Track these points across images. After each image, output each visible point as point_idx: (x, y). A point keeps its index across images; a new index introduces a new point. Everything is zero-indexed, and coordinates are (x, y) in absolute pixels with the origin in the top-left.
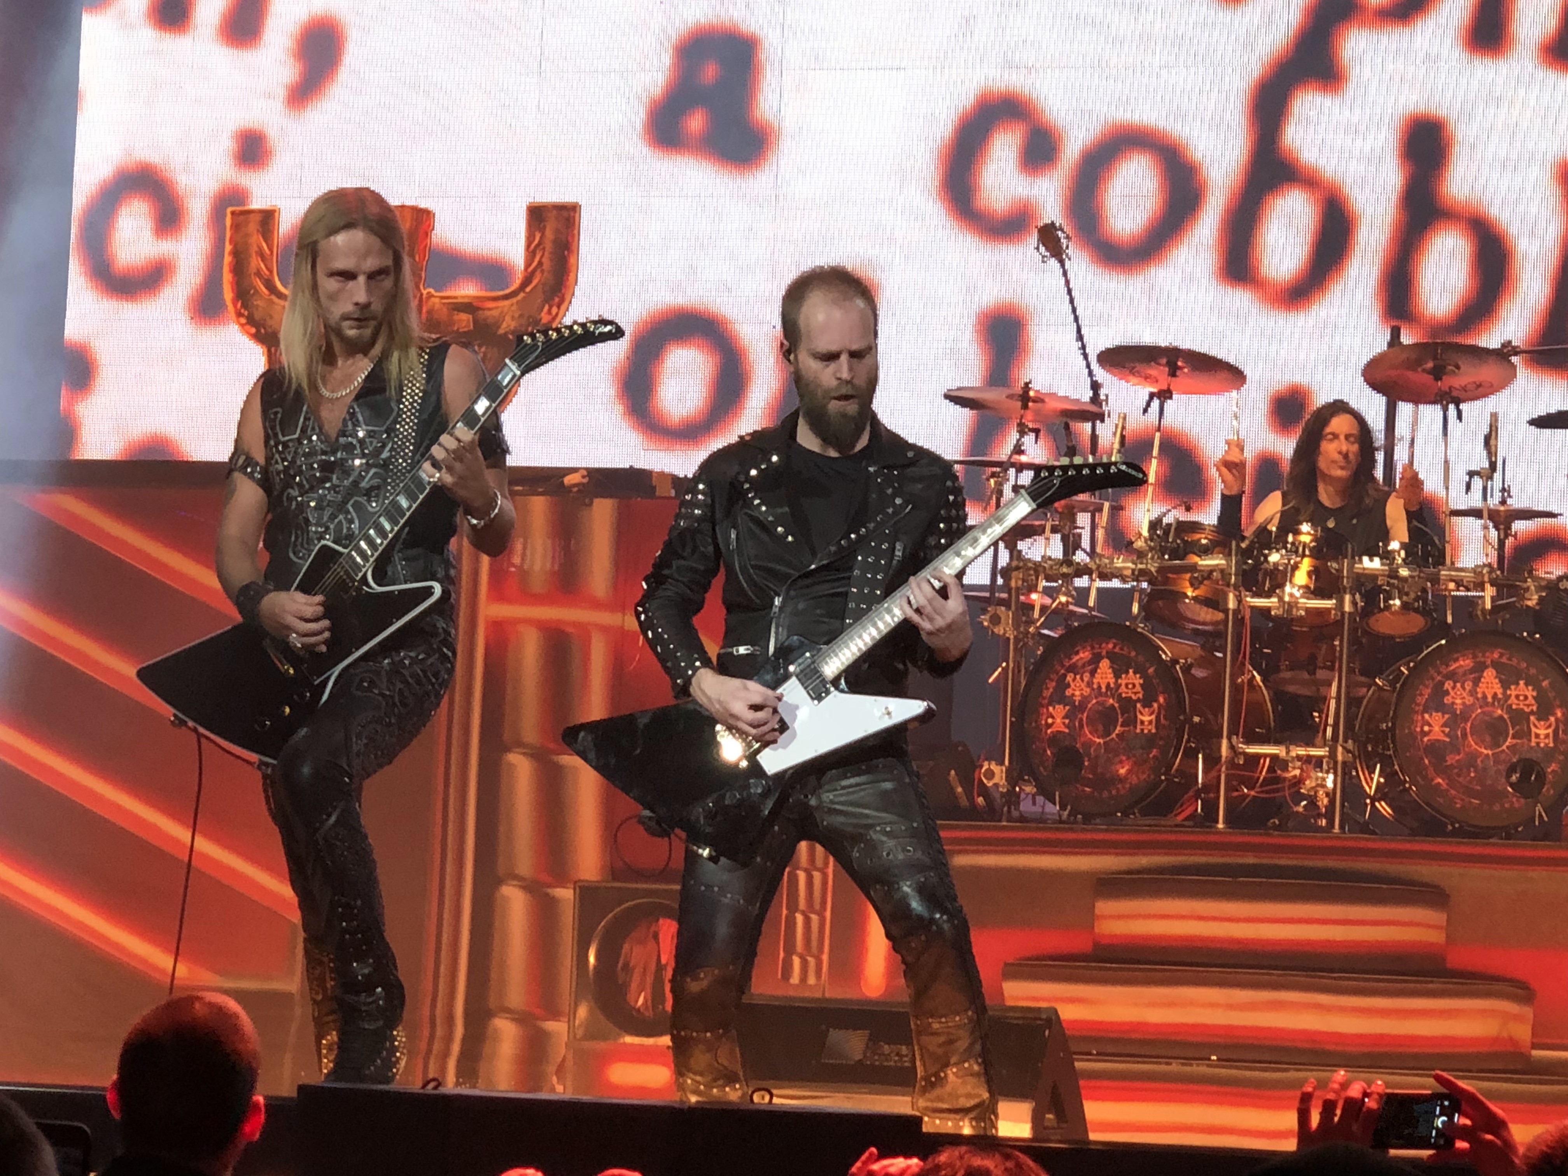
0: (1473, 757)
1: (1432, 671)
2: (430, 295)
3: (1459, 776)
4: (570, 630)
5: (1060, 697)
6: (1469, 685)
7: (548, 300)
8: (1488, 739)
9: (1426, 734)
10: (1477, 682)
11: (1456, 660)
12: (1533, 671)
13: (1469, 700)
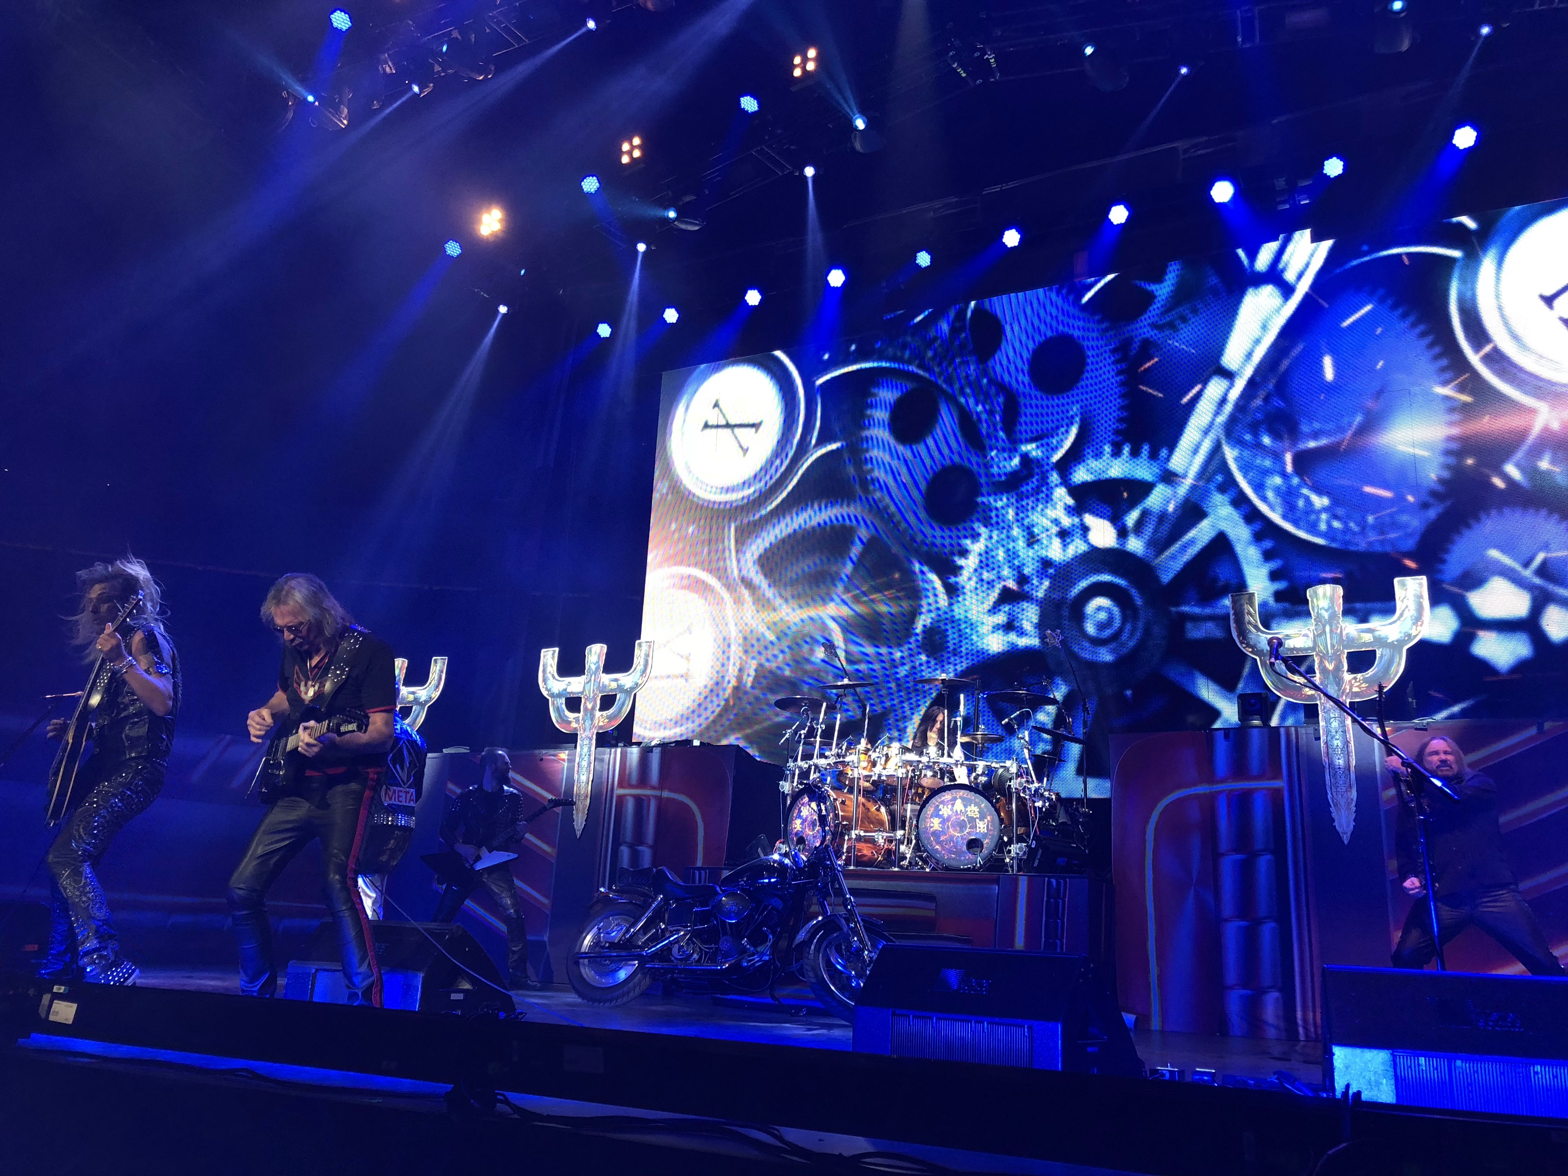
0: (952, 837)
2: (604, 676)
3: (946, 844)
4: (644, 797)
5: (799, 816)
6: (950, 806)
7: (642, 676)
8: (958, 829)
9: (932, 827)
10: (953, 805)
12: (977, 800)
13: (950, 813)
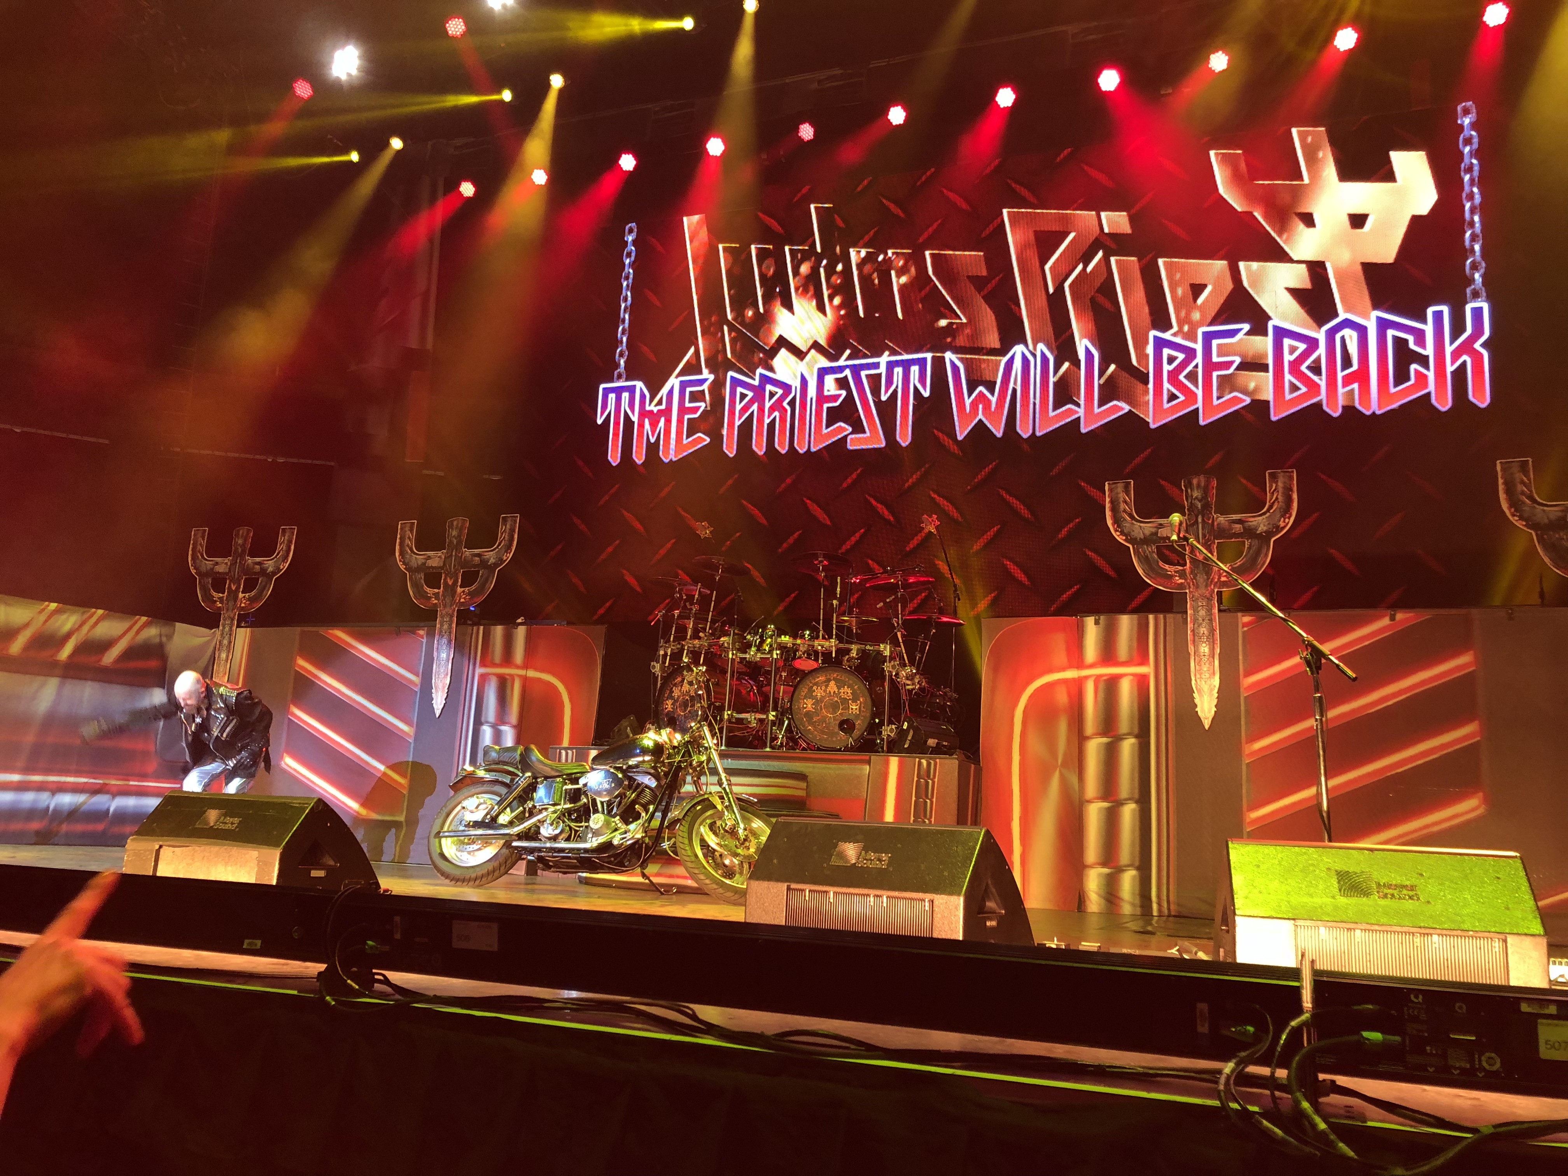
0: (825, 717)
1: (808, 682)
2: (466, 551)
3: (818, 725)
4: (508, 677)
5: (671, 697)
6: (823, 688)
7: (506, 552)
8: (831, 710)
9: (806, 708)
10: (827, 686)
11: (818, 677)
12: (850, 682)
13: (823, 694)
